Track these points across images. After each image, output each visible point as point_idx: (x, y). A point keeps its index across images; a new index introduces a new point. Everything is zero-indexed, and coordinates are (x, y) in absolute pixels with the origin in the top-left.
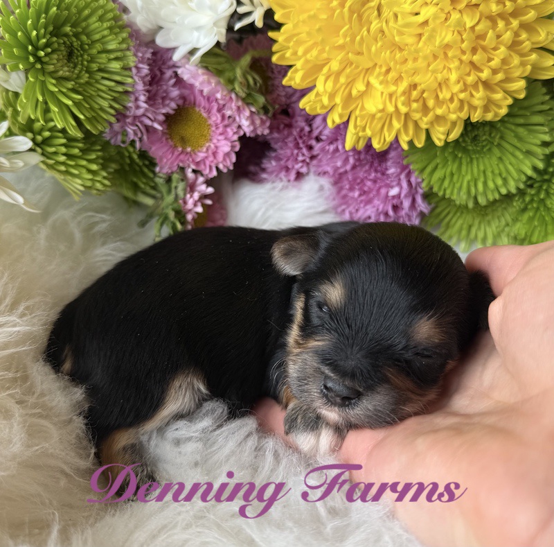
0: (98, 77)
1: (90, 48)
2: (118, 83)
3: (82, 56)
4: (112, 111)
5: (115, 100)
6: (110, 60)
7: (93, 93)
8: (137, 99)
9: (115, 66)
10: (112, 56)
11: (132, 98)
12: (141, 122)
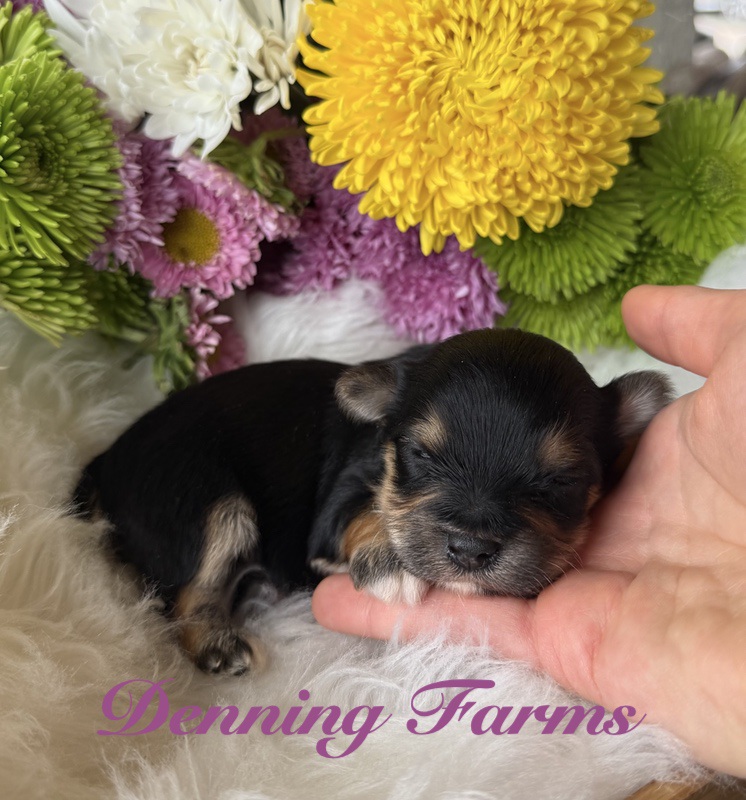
0: (78, 186)
1: (67, 149)
2: (105, 190)
3: (57, 159)
4: (100, 229)
5: (102, 213)
6: (92, 161)
7: (76, 207)
8: (128, 210)
9: (100, 169)
10: (95, 156)
11: (123, 209)
12: (134, 238)
